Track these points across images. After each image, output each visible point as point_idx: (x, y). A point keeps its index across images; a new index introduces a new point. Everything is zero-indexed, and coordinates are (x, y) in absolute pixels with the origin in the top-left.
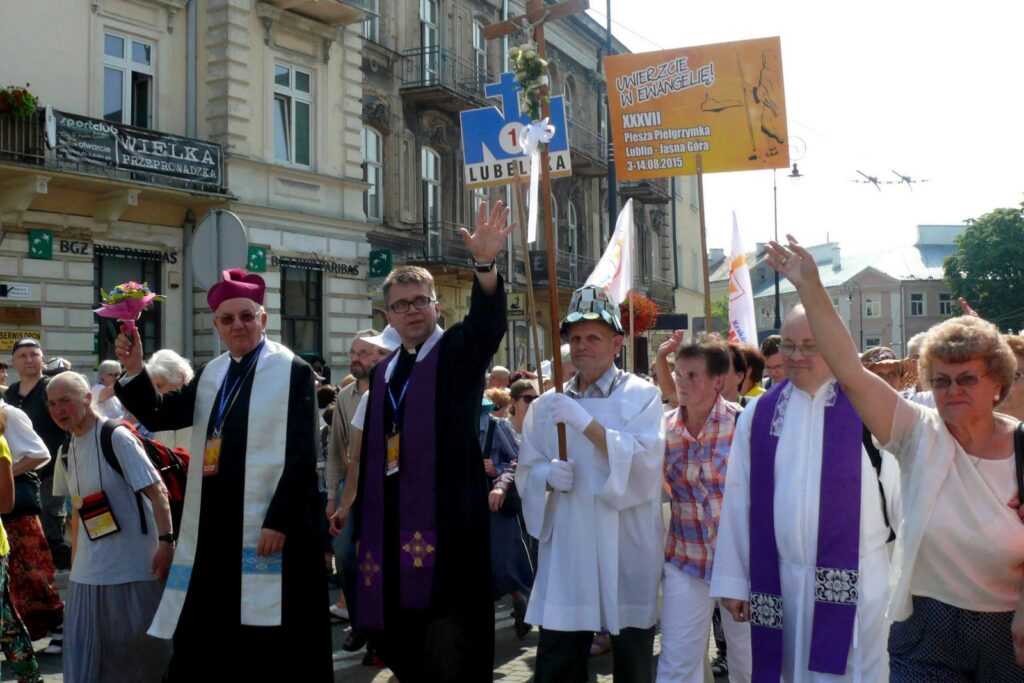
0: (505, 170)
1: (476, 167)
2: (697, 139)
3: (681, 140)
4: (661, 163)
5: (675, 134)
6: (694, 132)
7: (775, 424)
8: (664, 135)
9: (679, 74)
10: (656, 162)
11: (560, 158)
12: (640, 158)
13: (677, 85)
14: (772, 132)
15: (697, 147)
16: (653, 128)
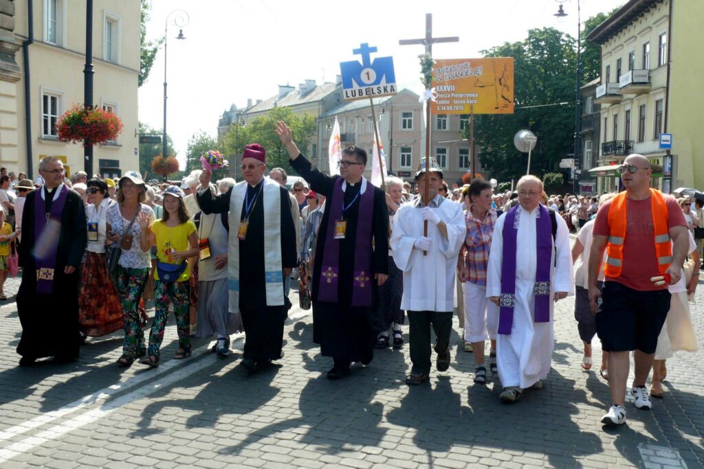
0: (364, 92)
1: (349, 91)
2: (472, 98)
3: (464, 98)
4: (453, 108)
5: (461, 96)
6: (470, 95)
7: (515, 224)
8: (456, 96)
9: (466, 70)
10: (451, 107)
11: (392, 86)
12: (443, 105)
13: (464, 74)
14: (506, 97)
15: (471, 102)
16: (450, 92)
